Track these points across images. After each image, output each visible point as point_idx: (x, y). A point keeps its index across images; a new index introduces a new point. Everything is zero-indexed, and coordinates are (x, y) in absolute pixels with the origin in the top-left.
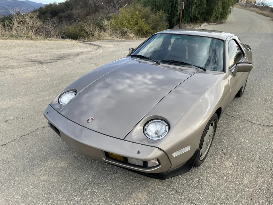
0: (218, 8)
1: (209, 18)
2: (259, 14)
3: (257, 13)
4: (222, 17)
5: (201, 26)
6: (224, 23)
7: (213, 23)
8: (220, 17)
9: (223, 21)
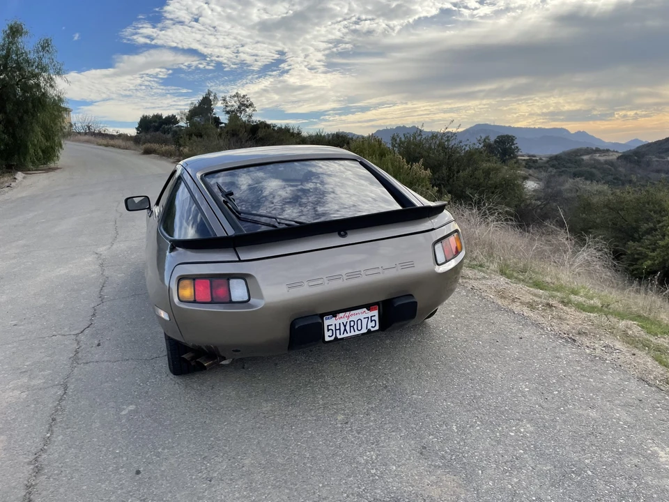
0: (36, 137)
1: (22, 160)
2: (107, 146)
3: (100, 145)
4: (49, 157)
5: (15, 178)
6: (57, 168)
7: (36, 170)
8: (44, 158)
9: (52, 165)
